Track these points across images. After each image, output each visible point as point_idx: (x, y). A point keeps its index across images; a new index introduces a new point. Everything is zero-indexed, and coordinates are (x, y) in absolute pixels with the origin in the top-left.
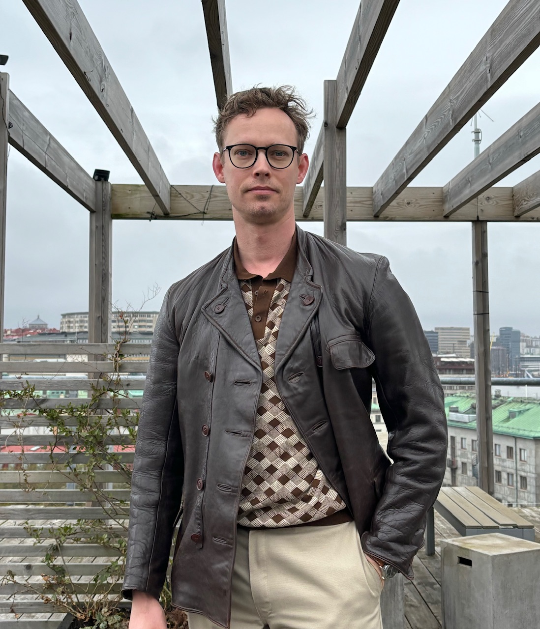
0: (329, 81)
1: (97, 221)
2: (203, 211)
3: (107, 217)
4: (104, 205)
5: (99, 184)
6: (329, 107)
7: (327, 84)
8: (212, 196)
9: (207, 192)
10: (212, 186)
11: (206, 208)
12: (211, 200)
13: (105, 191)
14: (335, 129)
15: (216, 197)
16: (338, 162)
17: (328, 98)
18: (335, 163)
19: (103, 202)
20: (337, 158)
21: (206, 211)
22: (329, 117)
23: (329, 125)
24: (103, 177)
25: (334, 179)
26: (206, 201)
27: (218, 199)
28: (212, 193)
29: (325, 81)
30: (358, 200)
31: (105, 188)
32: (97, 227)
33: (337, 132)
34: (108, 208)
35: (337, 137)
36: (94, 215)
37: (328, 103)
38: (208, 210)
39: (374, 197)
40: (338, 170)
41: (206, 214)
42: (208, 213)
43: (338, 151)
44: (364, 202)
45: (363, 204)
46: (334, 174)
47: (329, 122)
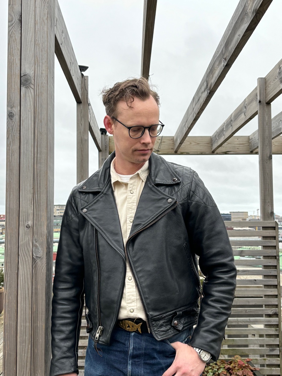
0: (261, 78)
1: (102, 156)
2: (157, 150)
3: (108, 153)
4: (106, 147)
5: (103, 136)
6: (262, 92)
7: (260, 79)
8: (162, 142)
9: (160, 139)
10: (162, 137)
11: (159, 148)
12: (162, 144)
13: (106, 140)
14: (265, 104)
15: (164, 142)
16: (267, 122)
17: (261, 88)
18: (265, 122)
19: (105, 146)
20: (266, 120)
21: (159, 150)
22: (262, 97)
23: (261, 102)
24: (104, 132)
25: (265, 131)
26: (159, 144)
27: (166, 143)
28: (162, 140)
29: (259, 78)
30: (241, 143)
31: (106, 138)
32: (102, 159)
33: (266, 105)
34: (108, 149)
35: (266, 108)
36: (101, 152)
37: (261, 90)
38: (161, 149)
39: (250, 141)
40: (267, 126)
41: (159, 151)
42: (161, 151)
43: (267, 116)
44: (245, 144)
45: (245, 145)
46: (265, 129)
47: (262, 100)
